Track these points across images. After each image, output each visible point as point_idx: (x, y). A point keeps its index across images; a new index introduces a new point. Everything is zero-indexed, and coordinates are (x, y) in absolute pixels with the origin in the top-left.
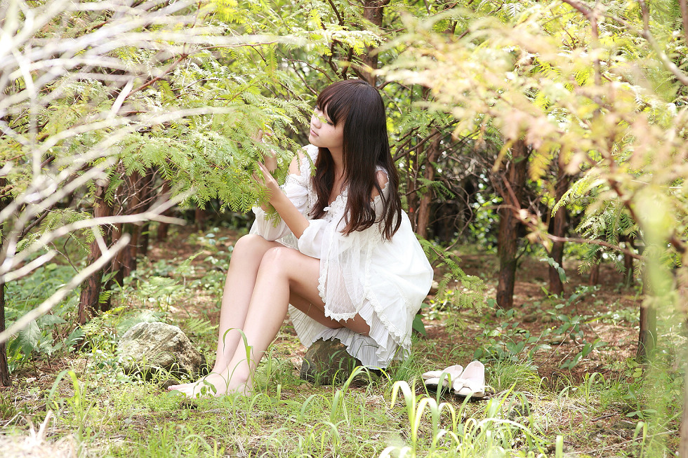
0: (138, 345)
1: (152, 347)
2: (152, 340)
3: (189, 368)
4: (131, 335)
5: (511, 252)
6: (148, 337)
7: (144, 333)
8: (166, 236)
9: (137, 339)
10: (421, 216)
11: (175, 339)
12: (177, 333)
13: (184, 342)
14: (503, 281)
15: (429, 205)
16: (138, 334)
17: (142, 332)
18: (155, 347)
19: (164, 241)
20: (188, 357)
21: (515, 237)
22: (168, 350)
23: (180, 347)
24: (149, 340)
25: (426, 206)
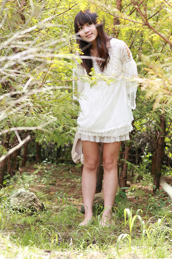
0: (18, 200)
1: (24, 200)
2: (24, 198)
3: (38, 209)
4: (16, 196)
5: (159, 170)
6: (22, 197)
7: (20, 195)
8: (25, 165)
9: (18, 197)
10: (126, 155)
11: (33, 197)
12: (33, 195)
13: (36, 199)
14: (155, 181)
15: (129, 151)
16: (18, 196)
17: (20, 194)
18: (25, 200)
19: (25, 167)
20: (37, 204)
21: (160, 165)
22: (30, 202)
23: (34, 200)
24: (23, 198)
25: (128, 151)
